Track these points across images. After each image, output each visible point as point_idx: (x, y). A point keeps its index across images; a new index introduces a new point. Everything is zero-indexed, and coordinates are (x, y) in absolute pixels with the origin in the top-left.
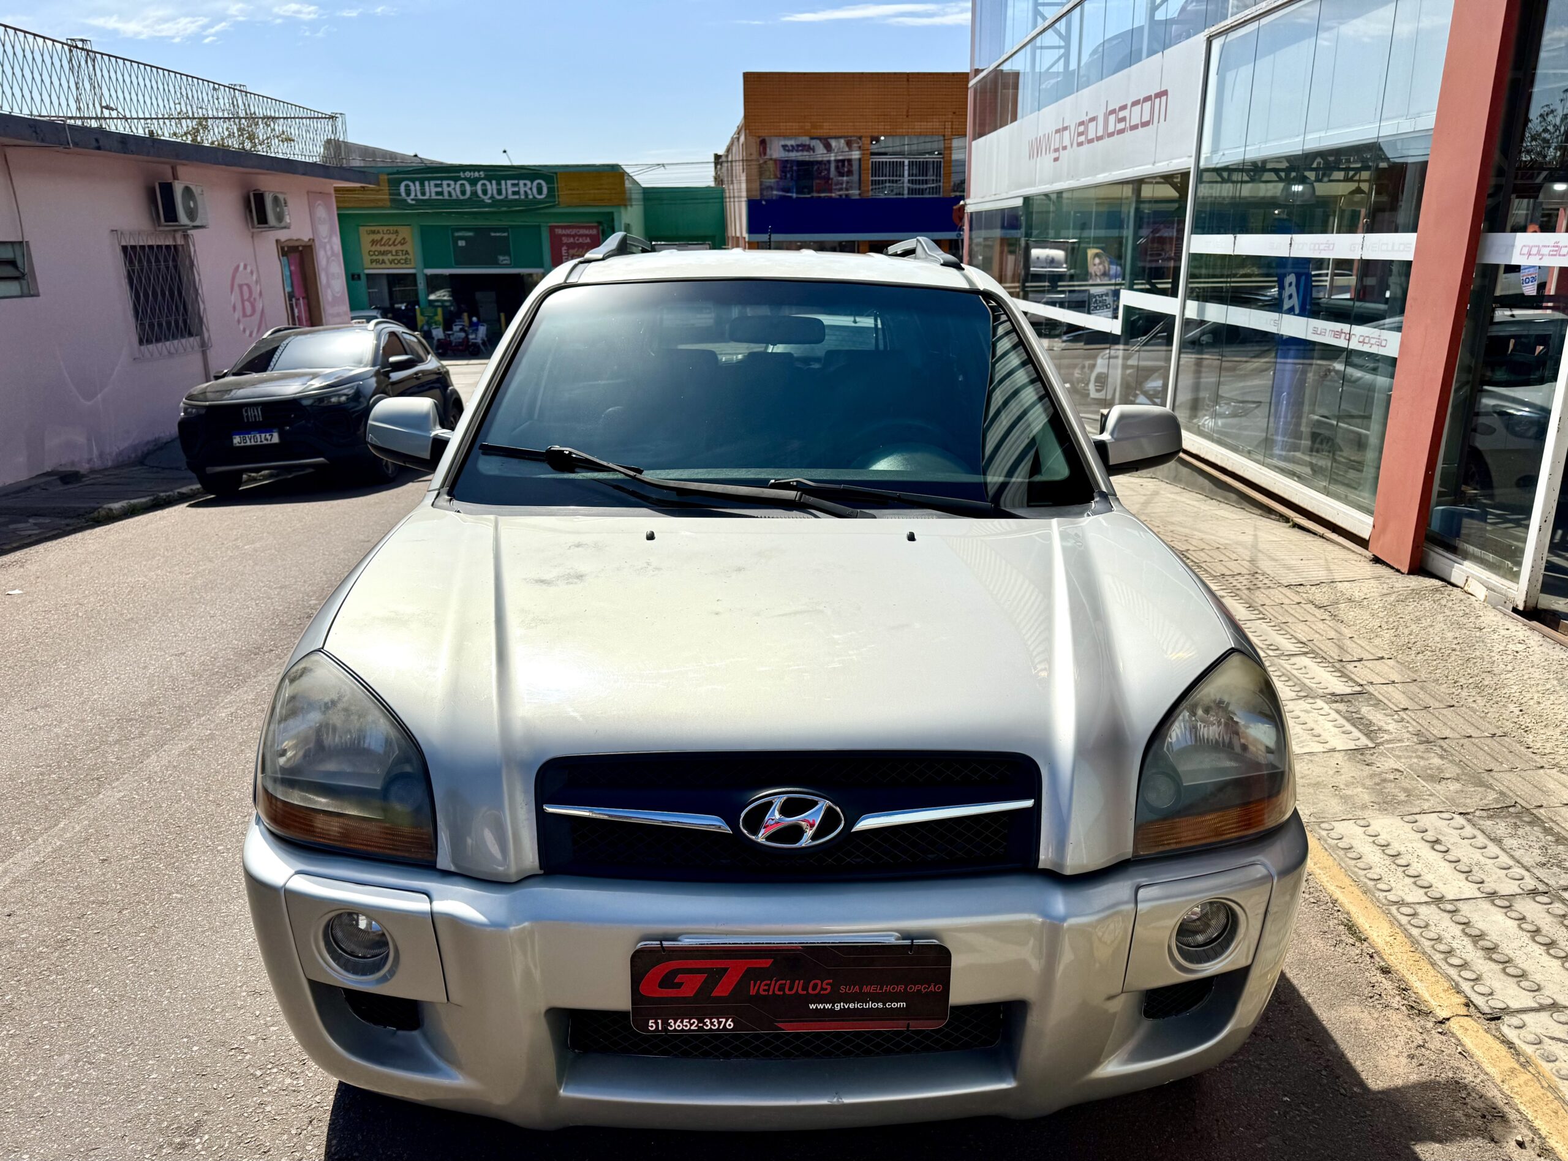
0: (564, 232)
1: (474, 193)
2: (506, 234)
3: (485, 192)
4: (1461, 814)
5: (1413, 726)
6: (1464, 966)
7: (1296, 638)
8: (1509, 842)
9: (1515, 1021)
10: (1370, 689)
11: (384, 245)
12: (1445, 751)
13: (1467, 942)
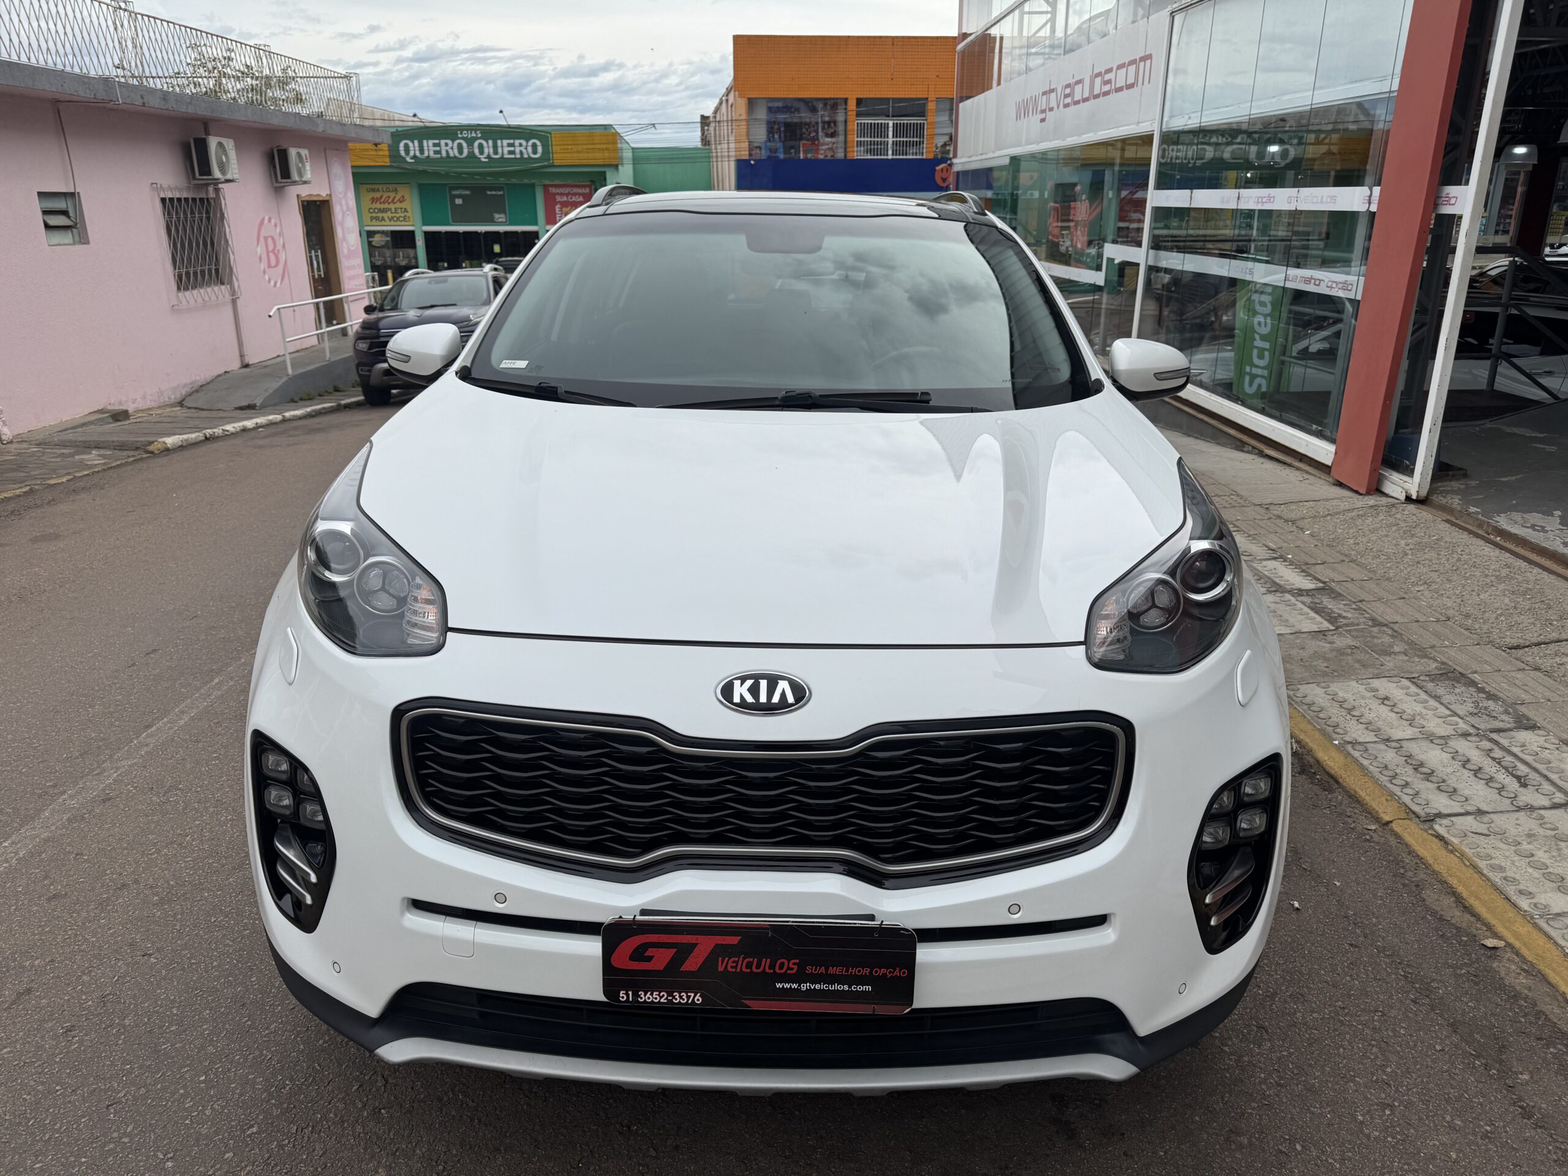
0: (558, 190)
1: (471, 154)
2: (501, 193)
3: (482, 152)
4: (1407, 678)
5: (1368, 613)
6: (1406, 785)
7: (1266, 546)
8: (1445, 700)
9: (1445, 822)
10: (1333, 585)
11: (384, 203)
12: (1396, 631)
13: (1409, 770)
